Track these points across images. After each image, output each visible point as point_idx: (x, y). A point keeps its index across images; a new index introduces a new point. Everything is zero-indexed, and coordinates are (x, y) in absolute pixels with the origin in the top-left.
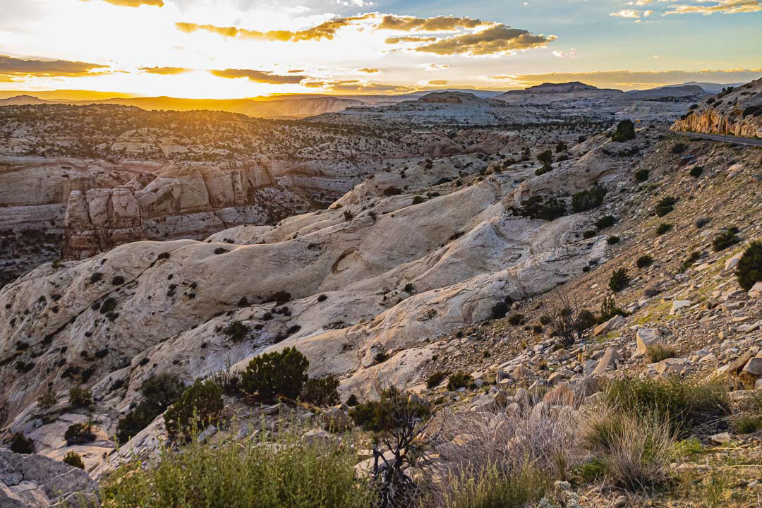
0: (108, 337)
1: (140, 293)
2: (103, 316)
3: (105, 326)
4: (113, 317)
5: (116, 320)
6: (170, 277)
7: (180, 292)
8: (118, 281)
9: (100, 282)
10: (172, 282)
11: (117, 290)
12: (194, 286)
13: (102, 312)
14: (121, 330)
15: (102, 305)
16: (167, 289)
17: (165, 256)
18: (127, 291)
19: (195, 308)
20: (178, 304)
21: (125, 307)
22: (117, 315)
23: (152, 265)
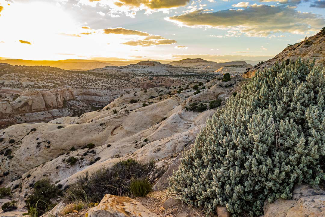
0: (9, 166)
1: (23, 147)
2: (6, 157)
3: (7, 162)
4: (11, 158)
5: (12, 159)
6: (37, 139)
7: (42, 145)
8: (12, 141)
9: (3, 142)
10: (38, 141)
11: (12, 145)
12: (49, 143)
13: (5, 155)
14: (15, 163)
15: (5, 152)
16: (36, 144)
17: (34, 130)
18: (17, 146)
19: (50, 152)
20: (42, 150)
21: (16, 153)
22: (13, 157)
23: (28, 134)
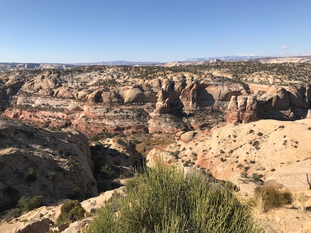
0: (256, 156)
2: (254, 147)
3: (254, 152)
5: (259, 150)
7: (289, 143)
8: (260, 134)
9: (252, 133)
10: (285, 139)
11: (260, 138)
12: (297, 143)
14: (261, 155)
15: (253, 143)
16: (283, 142)
17: (283, 127)
18: (264, 139)
19: (297, 153)
20: (288, 149)
21: (262, 145)
23: (276, 130)
